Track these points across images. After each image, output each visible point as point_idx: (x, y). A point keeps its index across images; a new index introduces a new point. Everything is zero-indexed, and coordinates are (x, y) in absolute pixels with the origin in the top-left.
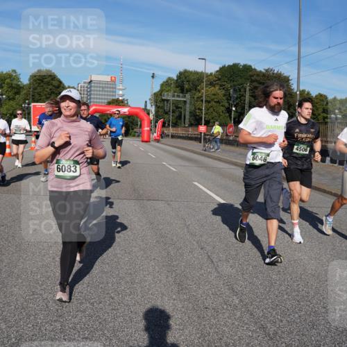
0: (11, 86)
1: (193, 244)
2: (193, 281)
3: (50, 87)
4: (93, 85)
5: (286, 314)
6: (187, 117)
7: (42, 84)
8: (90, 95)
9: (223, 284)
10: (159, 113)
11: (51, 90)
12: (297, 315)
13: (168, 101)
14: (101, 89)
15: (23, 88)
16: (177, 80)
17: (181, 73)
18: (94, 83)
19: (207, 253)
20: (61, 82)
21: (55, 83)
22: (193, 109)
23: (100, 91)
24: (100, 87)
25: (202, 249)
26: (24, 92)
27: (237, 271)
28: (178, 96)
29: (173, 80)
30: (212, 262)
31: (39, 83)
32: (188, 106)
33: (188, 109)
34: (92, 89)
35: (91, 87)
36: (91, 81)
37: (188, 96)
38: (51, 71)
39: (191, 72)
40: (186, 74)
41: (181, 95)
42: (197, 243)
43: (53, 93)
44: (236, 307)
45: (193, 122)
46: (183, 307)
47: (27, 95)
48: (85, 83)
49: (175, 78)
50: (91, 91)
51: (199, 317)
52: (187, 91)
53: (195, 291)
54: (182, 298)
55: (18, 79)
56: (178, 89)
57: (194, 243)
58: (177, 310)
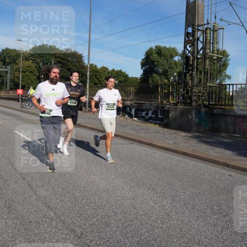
1: (17, 177)
2: (19, 203)
5: (88, 220)
9: (42, 203)
12: (95, 219)
19: (28, 182)
25: (24, 179)
27: (51, 193)
30: (32, 188)
42: (20, 175)
44: (52, 219)
46: (13, 224)
51: (25, 229)
53: (21, 211)
54: (11, 217)
57: (18, 175)
58: (9, 226)
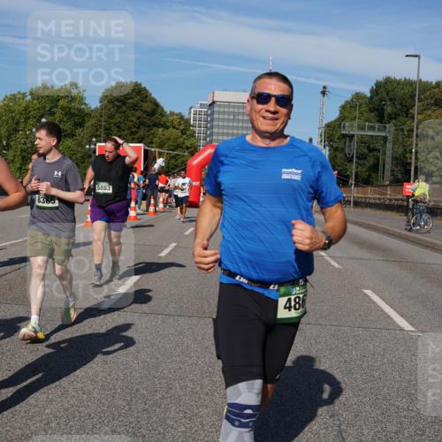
0: (68, 113)
3: (138, 113)
4: (216, 109)
6: (388, 167)
7: (124, 108)
8: (212, 127)
10: (338, 161)
11: (139, 118)
13: (351, 137)
14: (231, 117)
15: (89, 115)
16: (371, 98)
17: (378, 85)
18: (220, 106)
20: (157, 105)
21: (147, 106)
22: (400, 151)
23: (229, 120)
24: (229, 113)
26: (90, 123)
28: (372, 128)
29: (365, 97)
31: (119, 107)
32: (389, 145)
33: (389, 153)
34: (216, 116)
35: (213, 113)
36: (214, 102)
37: (391, 127)
38: (140, 85)
39: (399, 83)
40: (389, 87)
41: (377, 125)
43: (142, 124)
45: (400, 176)
47: (97, 127)
48: (202, 106)
49: (369, 95)
50: (212, 120)
52: (391, 118)
55: (81, 100)
56: (372, 114)
